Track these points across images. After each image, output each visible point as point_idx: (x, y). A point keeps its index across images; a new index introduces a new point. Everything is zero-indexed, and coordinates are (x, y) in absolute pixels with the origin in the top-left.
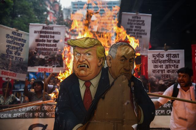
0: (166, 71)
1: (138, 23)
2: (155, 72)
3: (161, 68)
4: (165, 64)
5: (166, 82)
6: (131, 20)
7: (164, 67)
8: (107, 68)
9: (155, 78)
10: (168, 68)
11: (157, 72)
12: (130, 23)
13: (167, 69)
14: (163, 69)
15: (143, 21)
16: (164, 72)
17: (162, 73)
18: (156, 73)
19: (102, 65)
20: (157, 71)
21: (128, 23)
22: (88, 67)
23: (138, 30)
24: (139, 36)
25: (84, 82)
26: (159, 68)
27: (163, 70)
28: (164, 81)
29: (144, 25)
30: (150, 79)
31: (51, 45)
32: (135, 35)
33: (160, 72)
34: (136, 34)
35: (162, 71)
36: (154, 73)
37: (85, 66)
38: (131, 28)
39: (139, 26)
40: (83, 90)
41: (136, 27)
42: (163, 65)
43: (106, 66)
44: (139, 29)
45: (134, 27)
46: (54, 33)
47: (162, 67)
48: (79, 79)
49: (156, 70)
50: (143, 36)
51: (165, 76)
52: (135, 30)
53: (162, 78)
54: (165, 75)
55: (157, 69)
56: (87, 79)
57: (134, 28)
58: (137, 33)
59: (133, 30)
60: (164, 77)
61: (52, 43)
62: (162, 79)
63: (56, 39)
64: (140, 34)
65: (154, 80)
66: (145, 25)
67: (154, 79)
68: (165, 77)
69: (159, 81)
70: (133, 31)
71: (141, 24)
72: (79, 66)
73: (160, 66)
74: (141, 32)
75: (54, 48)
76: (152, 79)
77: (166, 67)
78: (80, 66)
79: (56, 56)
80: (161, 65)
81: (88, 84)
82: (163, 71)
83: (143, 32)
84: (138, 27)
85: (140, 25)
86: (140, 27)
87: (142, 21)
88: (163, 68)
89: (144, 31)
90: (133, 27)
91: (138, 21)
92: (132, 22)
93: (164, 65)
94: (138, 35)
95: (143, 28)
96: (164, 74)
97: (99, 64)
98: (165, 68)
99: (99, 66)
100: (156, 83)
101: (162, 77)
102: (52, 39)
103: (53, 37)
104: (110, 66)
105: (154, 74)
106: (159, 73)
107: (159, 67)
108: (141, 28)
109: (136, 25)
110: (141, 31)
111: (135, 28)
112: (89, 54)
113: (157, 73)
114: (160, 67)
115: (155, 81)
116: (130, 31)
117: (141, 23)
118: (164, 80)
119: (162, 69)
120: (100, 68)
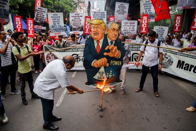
6: (120, 6)
8: (107, 34)
15: (125, 7)
19: (104, 33)
22: (98, 34)
31: (78, 22)
32: (121, 13)
37: (96, 34)
39: (123, 9)
40: (96, 45)
43: (106, 33)
46: (79, 16)
48: (94, 40)
50: (124, 14)
51: (129, 32)
52: (121, 11)
56: (98, 39)
57: (121, 10)
61: (79, 21)
63: (80, 19)
64: (123, 12)
75: (79, 23)
79: (80, 26)
81: (98, 42)
89: (125, 11)
91: (123, 6)
95: (125, 10)
97: (103, 32)
99: (103, 34)
102: (79, 19)
103: (79, 18)
104: (108, 33)
110: (124, 11)
112: (99, 28)
120: (104, 34)
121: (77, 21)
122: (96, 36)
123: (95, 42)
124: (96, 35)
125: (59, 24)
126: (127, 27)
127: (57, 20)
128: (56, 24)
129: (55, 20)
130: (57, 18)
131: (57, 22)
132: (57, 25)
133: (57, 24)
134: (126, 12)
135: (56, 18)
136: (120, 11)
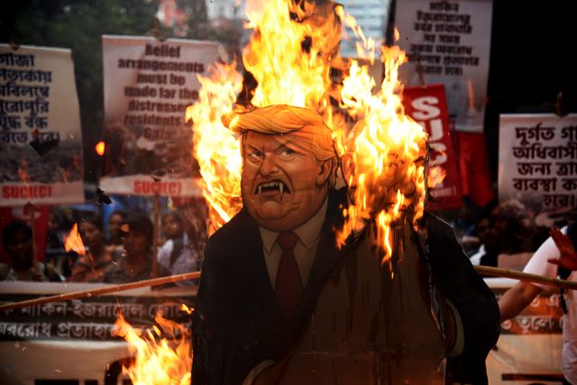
0: (559, 184)
1: (450, 23)
2: (523, 187)
3: (543, 173)
4: (558, 160)
5: (559, 219)
6: (428, 16)
7: (555, 169)
9: (522, 206)
10: (566, 173)
11: (531, 185)
12: (424, 25)
13: (564, 177)
14: (551, 176)
15: (466, 19)
16: (554, 188)
17: (547, 190)
18: (526, 188)
19: (328, 180)
20: (529, 183)
21: (417, 27)
22: (286, 189)
23: (450, 50)
24: (452, 68)
25: (276, 235)
26: (537, 175)
27: (550, 181)
28: (552, 217)
29: (469, 30)
30: (506, 209)
31: (174, 108)
32: (441, 64)
33: (540, 187)
34: (442, 61)
35: (546, 183)
36: (520, 188)
38: (426, 43)
39: (454, 34)
41: (442, 38)
42: (549, 165)
43: (340, 184)
44: (452, 44)
45: (437, 38)
46: (181, 66)
47: (546, 171)
48: (262, 229)
49: (526, 181)
50: (466, 68)
51: (558, 199)
52: (441, 49)
53: (544, 206)
54: (555, 197)
55: (528, 176)
56: (285, 225)
57: (437, 42)
58: (447, 59)
59: (434, 49)
60: (551, 205)
61: (176, 100)
62: (547, 210)
64: (457, 60)
65: (519, 213)
66: (473, 30)
67: (519, 209)
68: (555, 203)
69: (536, 215)
70: (434, 53)
71: (461, 27)
72: (260, 188)
73: (540, 167)
74: (460, 56)
76: (512, 209)
77: (561, 169)
78: (264, 189)
80: (543, 165)
81: (287, 238)
82: (551, 185)
83: (466, 55)
84: (449, 39)
85: (457, 31)
86: (457, 39)
87: (461, 17)
88: (549, 172)
89: (469, 50)
90: (433, 37)
91: (449, 18)
92: (429, 22)
93: (554, 163)
94: (451, 65)
96: (552, 192)
97: (321, 179)
98: (558, 173)
100: (527, 222)
101: (547, 204)
105: (519, 194)
106: (536, 188)
107: (537, 170)
108: (461, 40)
109: (445, 33)
110: (460, 50)
111: (441, 44)
112: (290, 152)
113: (529, 189)
114: (539, 172)
115: (522, 217)
116: (424, 53)
117: (459, 23)
118: (551, 213)
119: (546, 176)
120: (324, 190)
121: (164, 101)
122: (271, 206)
123: (268, 238)
124: (270, 198)
125: (42, 123)
126: (548, 159)
127: (27, 98)
128: (23, 121)
129: (13, 98)
130: (26, 83)
131: (27, 113)
132: (24, 128)
133: (30, 122)
134: (474, 54)
135: (18, 82)
136: (429, 48)
